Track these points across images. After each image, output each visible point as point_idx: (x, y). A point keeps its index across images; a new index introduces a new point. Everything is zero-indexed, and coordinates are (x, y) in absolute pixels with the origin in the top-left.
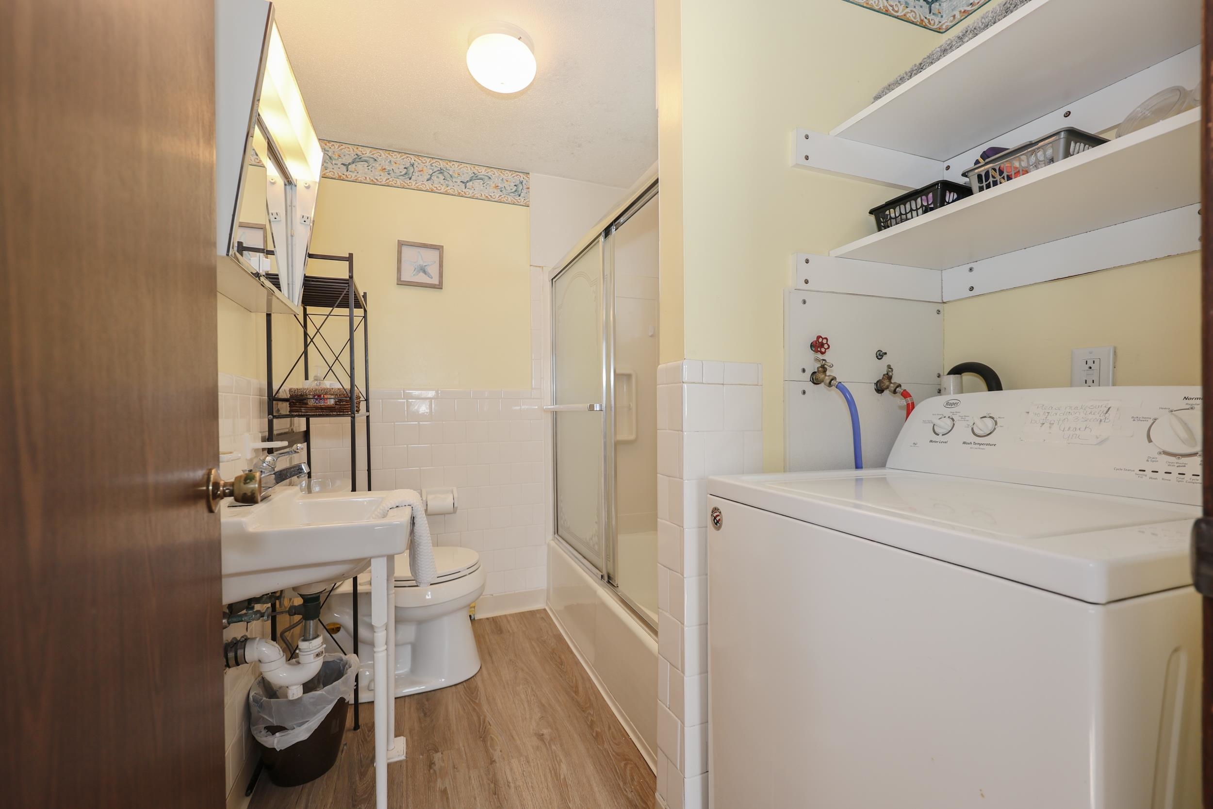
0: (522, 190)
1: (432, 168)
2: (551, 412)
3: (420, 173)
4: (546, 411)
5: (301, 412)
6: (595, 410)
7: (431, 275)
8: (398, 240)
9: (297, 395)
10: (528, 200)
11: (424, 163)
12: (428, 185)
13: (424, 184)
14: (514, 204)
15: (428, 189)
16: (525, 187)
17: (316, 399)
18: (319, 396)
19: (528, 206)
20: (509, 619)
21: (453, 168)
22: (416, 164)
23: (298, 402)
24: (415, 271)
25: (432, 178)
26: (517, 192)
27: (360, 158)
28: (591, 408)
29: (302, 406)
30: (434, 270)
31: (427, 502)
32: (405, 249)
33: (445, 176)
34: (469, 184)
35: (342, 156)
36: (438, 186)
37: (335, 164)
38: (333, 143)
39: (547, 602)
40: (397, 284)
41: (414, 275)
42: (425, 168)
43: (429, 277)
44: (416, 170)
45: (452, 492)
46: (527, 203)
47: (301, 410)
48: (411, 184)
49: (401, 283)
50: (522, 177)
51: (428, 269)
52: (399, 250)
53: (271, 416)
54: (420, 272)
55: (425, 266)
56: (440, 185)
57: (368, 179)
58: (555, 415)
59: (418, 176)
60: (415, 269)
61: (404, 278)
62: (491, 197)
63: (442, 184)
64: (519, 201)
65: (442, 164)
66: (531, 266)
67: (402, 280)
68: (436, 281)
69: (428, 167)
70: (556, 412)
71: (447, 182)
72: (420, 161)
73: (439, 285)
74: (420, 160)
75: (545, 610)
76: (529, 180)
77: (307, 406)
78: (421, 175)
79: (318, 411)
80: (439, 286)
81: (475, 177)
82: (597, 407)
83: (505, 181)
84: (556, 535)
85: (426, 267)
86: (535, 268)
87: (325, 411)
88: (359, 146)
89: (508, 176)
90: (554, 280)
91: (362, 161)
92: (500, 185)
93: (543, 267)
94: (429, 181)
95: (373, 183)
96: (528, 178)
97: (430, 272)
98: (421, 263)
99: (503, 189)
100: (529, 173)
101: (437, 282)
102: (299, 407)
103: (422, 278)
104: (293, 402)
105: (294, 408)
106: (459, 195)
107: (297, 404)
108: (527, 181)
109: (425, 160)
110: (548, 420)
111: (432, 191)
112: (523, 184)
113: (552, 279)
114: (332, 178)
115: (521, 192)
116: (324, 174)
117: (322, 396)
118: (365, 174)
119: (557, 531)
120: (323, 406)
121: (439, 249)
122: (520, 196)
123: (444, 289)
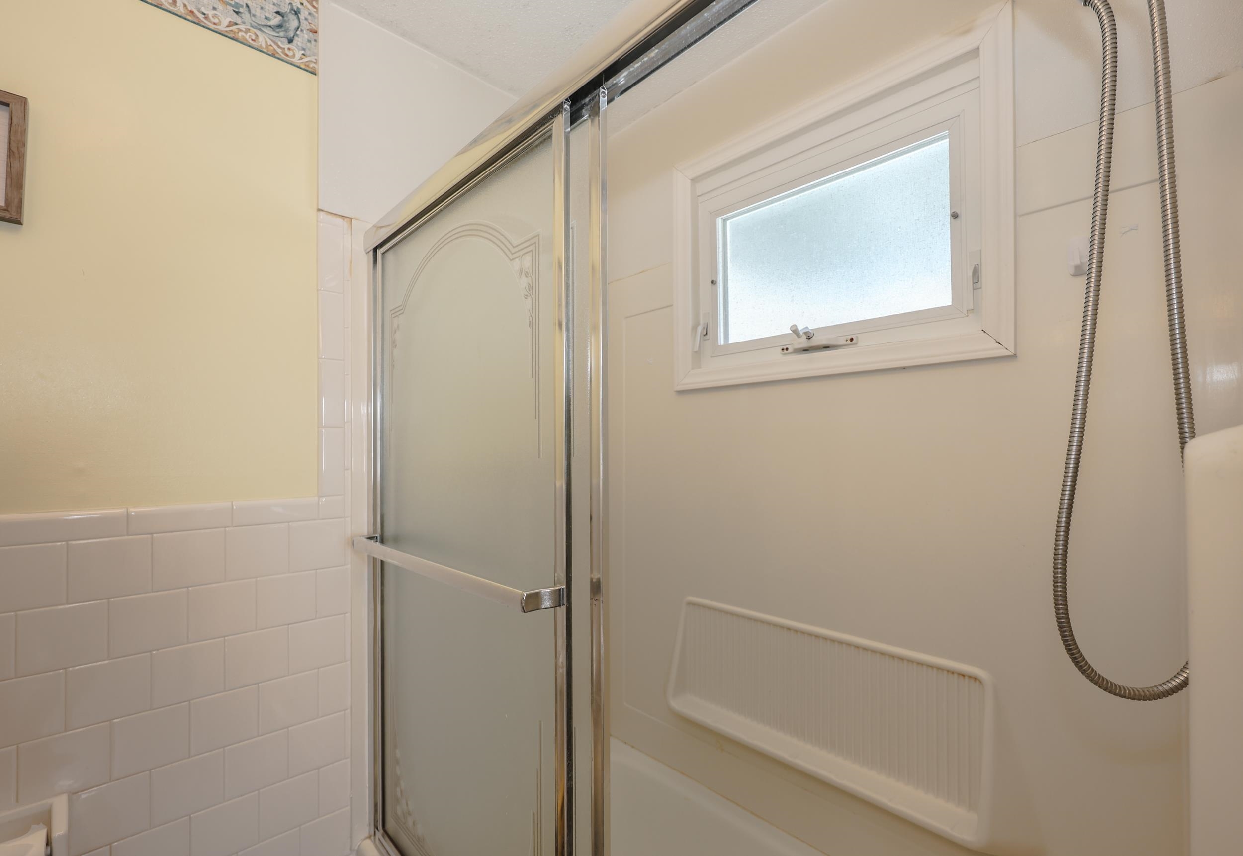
0: (296, 29)
10: (312, 58)
14: (273, 55)
16: (305, 25)
19: (314, 73)
26: (283, 31)
46: (312, 65)
50: (297, 2)
62: (206, 18)
64: (290, 53)
66: (319, 210)
76: (317, 12)
86: (330, 217)
90: (380, 252)
96: (314, 7)
99: (241, 10)
108: (310, 14)
112: (302, 17)
113: (375, 250)
115: (296, 35)
121: (7, 105)
122: (290, 41)
123: (25, 219)
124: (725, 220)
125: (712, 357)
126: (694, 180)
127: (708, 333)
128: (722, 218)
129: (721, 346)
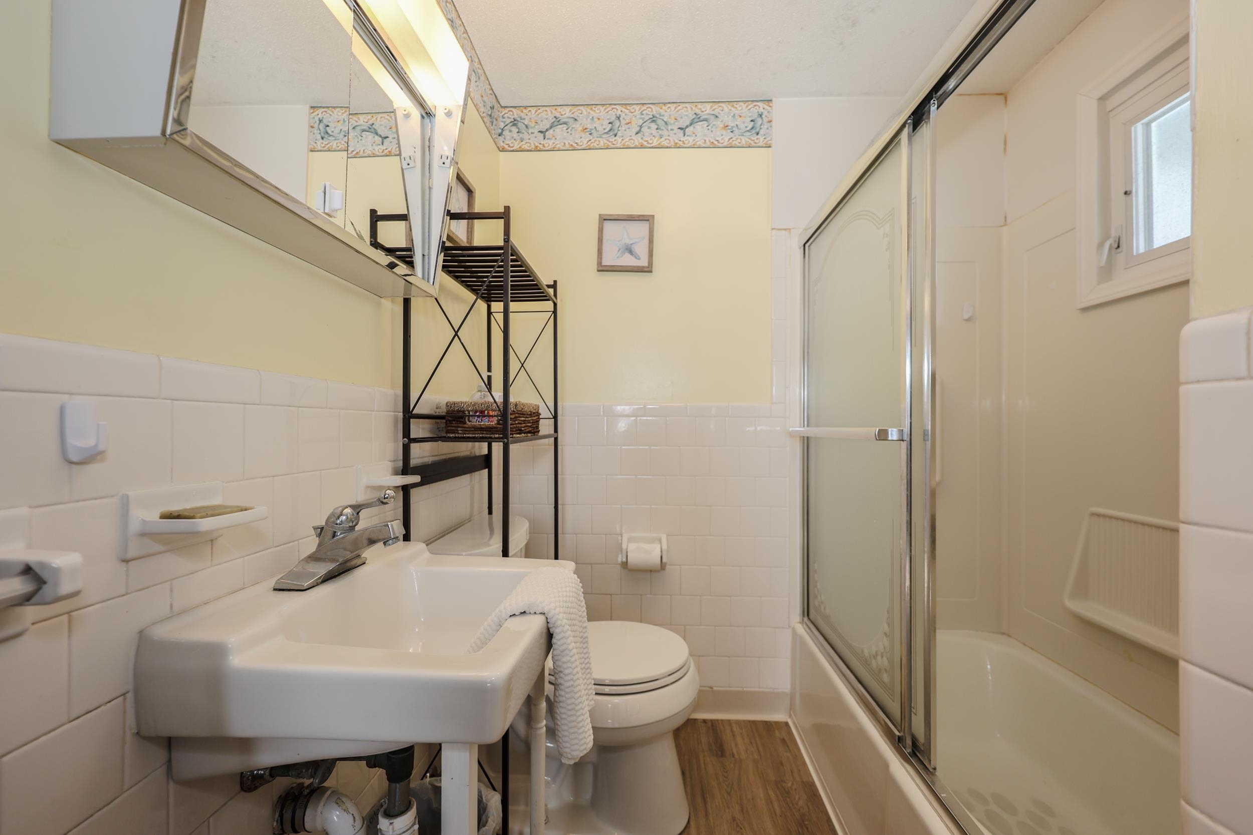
0: (761, 125)
1: (643, 116)
2: (800, 437)
3: (627, 126)
4: (792, 435)
5: (458, 433)
6: (890, 438)
7: (638, 256)
8: (600, 215)
9: (454, 411)
11: (632, 113)
12: (637, 140)
13: (632, 139)
15: (637, 144)
16: (765, 120)
17: (478, 416)
18: (482, 412)
19: (770, 147)
20: (735, 729)
21: (668, 113)
22: (623, 115)
23: (454, 421)
24: (620, 253)
25: (642, 130)
26: (754, 130)
27: (559, 121)
28: (882, 435)
29: (459, 425)
30: (641, 249)
31: (627, 552)
32: (608, 226)
33: (658, 125)
34: (689, 130)
35: (539, 122)
36: (649, 139)
37: (532, 133)
38: (530, 109)
39: (790, 713)
40: (598, 271)
41: (618, 257)
42: (634, 119)
43: (636, 258)
44: (623, 122)
45: (660, 541)
46: (770, 142)
47: (458, 430)
48: (616, 141)
49: (602, 269)
50: (761, 108)
51: (636, 249)
52: (601, 226)
53: (406, 439)
54: (625, 253)
55: (631, 244)
56: (651, 137)
57: (567, 144)
58: (807, 443)
59: (625, 130)
60: (620, 249)
61: (606, 262)
63: (654, 136)
65: (655, 110)
66: (773, 229)
67: (603, 264)
68: (644, 262)
69: (638, 117)
70: (808, 438)
71: (660, 132)
72: (627, 111)
73: (648, 267)
74: (628, 109)
75: (787, 724)
76: (772, 109)
77: (465, 426)
78: (629, 128)
79: (476, 432)
80: (647, 270)
81: (697, 119)
82: (893, 435)
83: (737, 117)
84: (806, 619)
85: (633, 246)
86: (778, 232)
87: (484, 432)
88: (557, 106)
89: (742, 110)
90: (807, 246)
91: (561, 124)
92: (731, 124)
93: (790, 229)
94: (639, 134)
95: (573, 148)
96: (770, 106)
97: (638, 252)
98: (627, 241)
99: (734, 129)
100: (771, 100)
101: (646, 264)
102: (455, 427)
103: (628, 260)
104: (449, 421)
105: (449, 428)
106: (677, 146)
107: (454, 422)
108: (768, 112)
109: (633, 108)
110: (797, 448)
111: (642, 147)
112: (764, 117)
113: (804, 245)
114: (528, 151)
115: (761, 129)
116: (520, 147)
117: (486, 412)
118: (565, 138)
119: (807, 611)
120: (483, 427)
121: (648, 220)
122: (758, 134)
123: (653, 271)
124: (1148, 126)
125: (1125, 269)
126: (1102, 99)
127: (1121, 245)
128: (1143, 124)
129: (1139, 255)
